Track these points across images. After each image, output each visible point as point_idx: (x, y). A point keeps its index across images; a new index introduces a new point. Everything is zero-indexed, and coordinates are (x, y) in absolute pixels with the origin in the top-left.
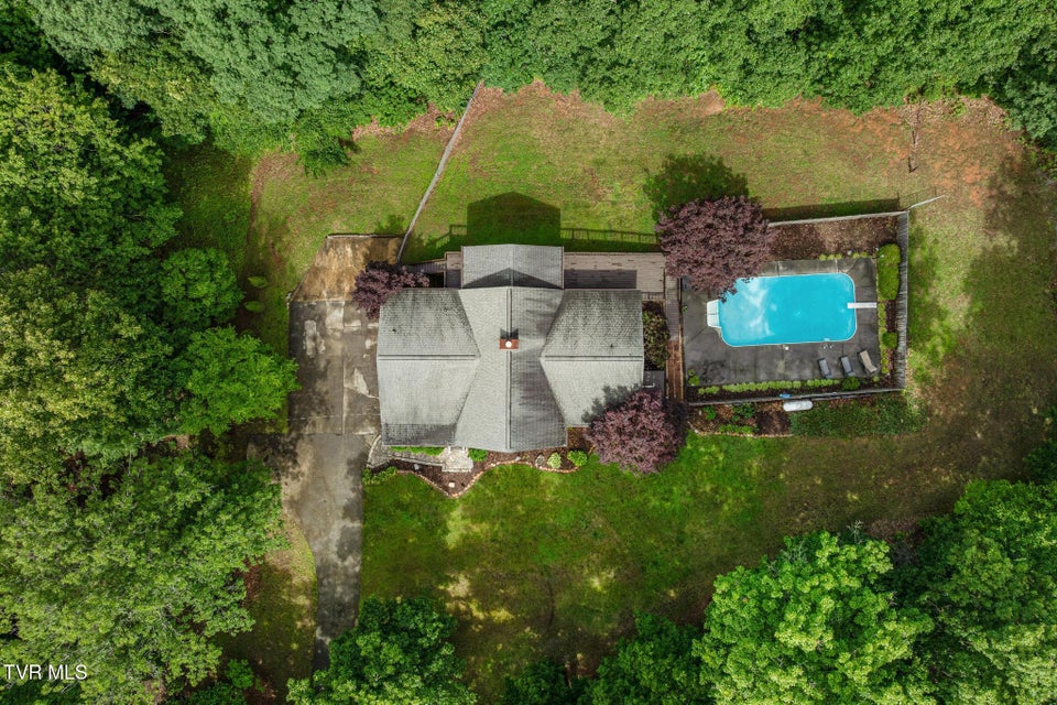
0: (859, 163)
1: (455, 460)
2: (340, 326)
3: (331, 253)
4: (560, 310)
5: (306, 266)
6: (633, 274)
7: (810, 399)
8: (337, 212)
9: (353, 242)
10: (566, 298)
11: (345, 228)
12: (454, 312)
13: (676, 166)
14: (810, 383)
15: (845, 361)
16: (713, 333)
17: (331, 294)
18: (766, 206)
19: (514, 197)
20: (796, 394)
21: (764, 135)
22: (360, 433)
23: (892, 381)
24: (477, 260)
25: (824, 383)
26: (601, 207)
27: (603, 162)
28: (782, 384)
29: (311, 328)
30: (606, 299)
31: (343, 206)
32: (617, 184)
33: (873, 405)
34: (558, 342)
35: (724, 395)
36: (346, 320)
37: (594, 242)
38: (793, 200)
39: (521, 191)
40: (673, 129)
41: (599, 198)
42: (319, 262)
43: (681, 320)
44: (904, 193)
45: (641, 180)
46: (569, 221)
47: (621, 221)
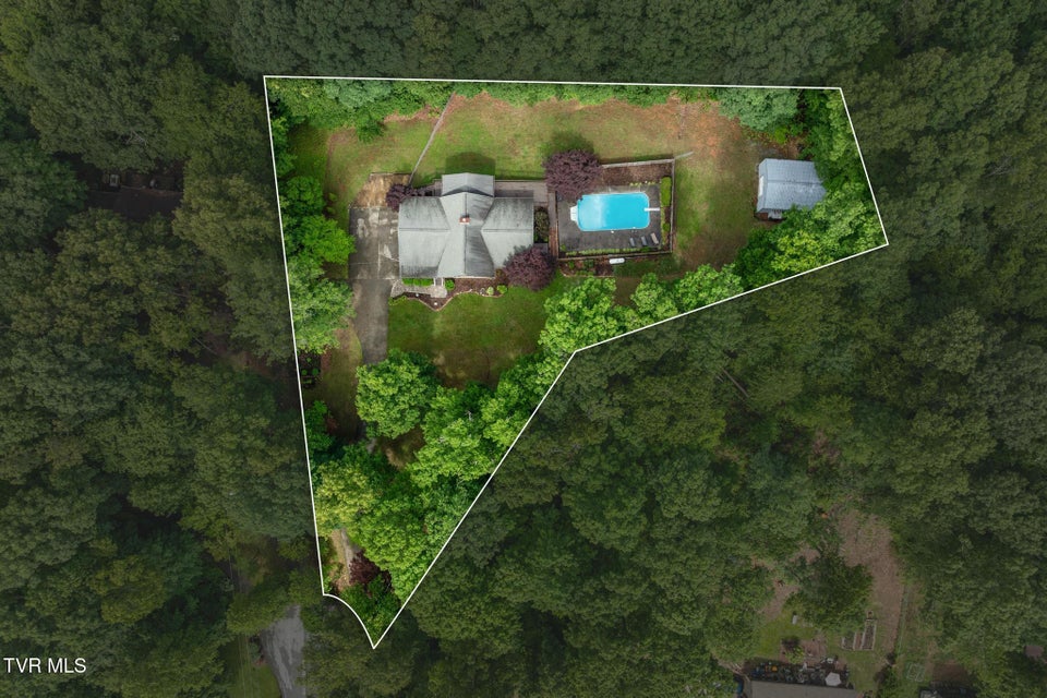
0: (653, 135)
1: (438, 291)
2: (377, 222)
3: (372, 183)
4: (492, 207)
5: (358, 190)
6: (532, 191)
7: (624, 257)
8: (374, 160)
9: (384, 177)
10: (495, 202)
11: (379, 170)
12: (437, 209)
13: (557, 137)
14: (624, 250)
15: (643, 238)
16: (574, 224)
17: (372, 204)
18: (601, 157)
19: (471, 154)
20: (617, 255)
21: (604, 121)
22: (387, 279)
23: (667, 249)
24: (450, 181)
25: (632, 250)
26: (517, 159)
27: (519, 136)
28: (610, 250)
29: (361, 222)
30: (515, 202)
31: (379, 159)
32: (526, 147)
33: (656, 260)
34: (490, 223)
35: (579, 256)
36: (380, 219)
37: (513, 176)
38: (617, 154)
39: (475, 150)
40: (556, 118)
41: (516, 154)
42: (365, 187)
43: (557, 217)
44: (675, 150)
45: (539, 145)
46: (500, 166)
47: (527, 166)
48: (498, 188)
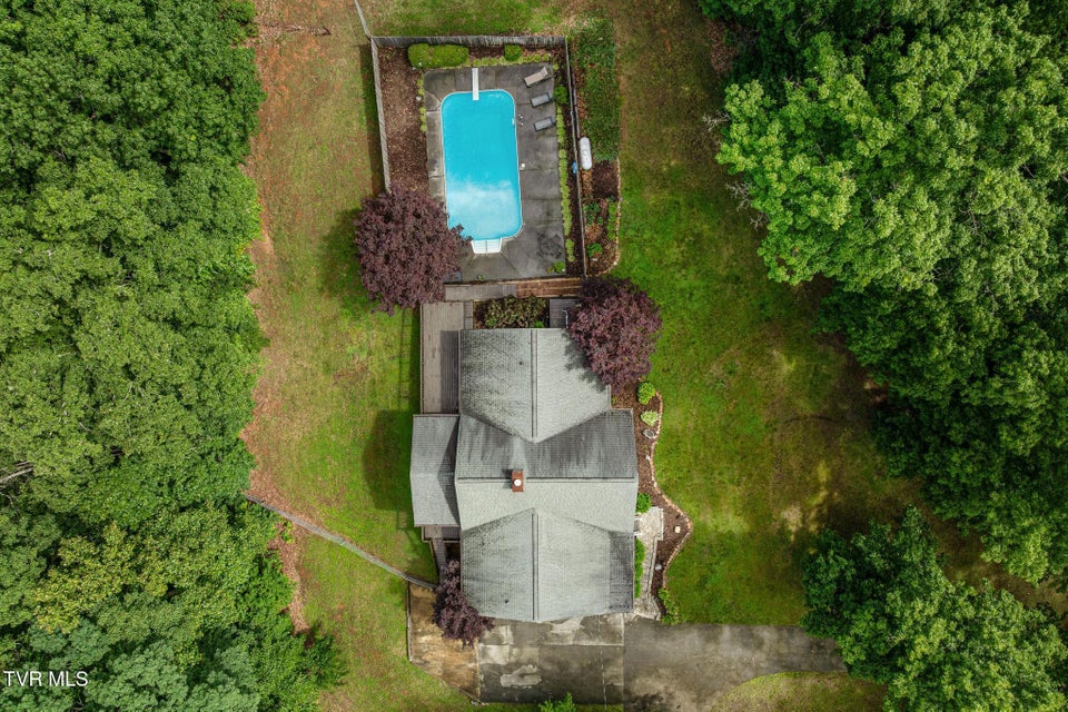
0: (321, 90)
1: (651, 526)
2: (507, 648)
3: (428, 658)
4: (482, 419)
5: (443, 684)
6: (444, 334)
7: (578, 140)
8: (384, 650)
9: (416, 634)
10: (469, 412)
11: (401, 642)
12: (487, 536)
13: (330, 285)
14: (561, 140)
15: (536, 101)
16: (508, 246)
17: (471, 659)
18: (369, 191)
19: (366, 460)
20: (573, 157)
21: (293, 192)
22: (622, 626)
23: (558, 50)
24: (428, 508)
25: (560, 124)
26: (374, 368)
27: (327, 364)
28: (563, 171)
29: (505, 681)
30: (468, 368)
31: (378, 642)
32: (349, 349)
33: (584, 71)
34: (516, 423)
35: (576, 234)
36: (499, 641)
37: (411, 376)
38: (363, 161)
39: (358, 453)
40: (290, 289)
41: (364, 369)
42: (437, 671)
43: (494, 282)
44: (353, 40)
45: (344, 323)
46: (389, 402)
47: (388, 346)
48: (437, 406)
